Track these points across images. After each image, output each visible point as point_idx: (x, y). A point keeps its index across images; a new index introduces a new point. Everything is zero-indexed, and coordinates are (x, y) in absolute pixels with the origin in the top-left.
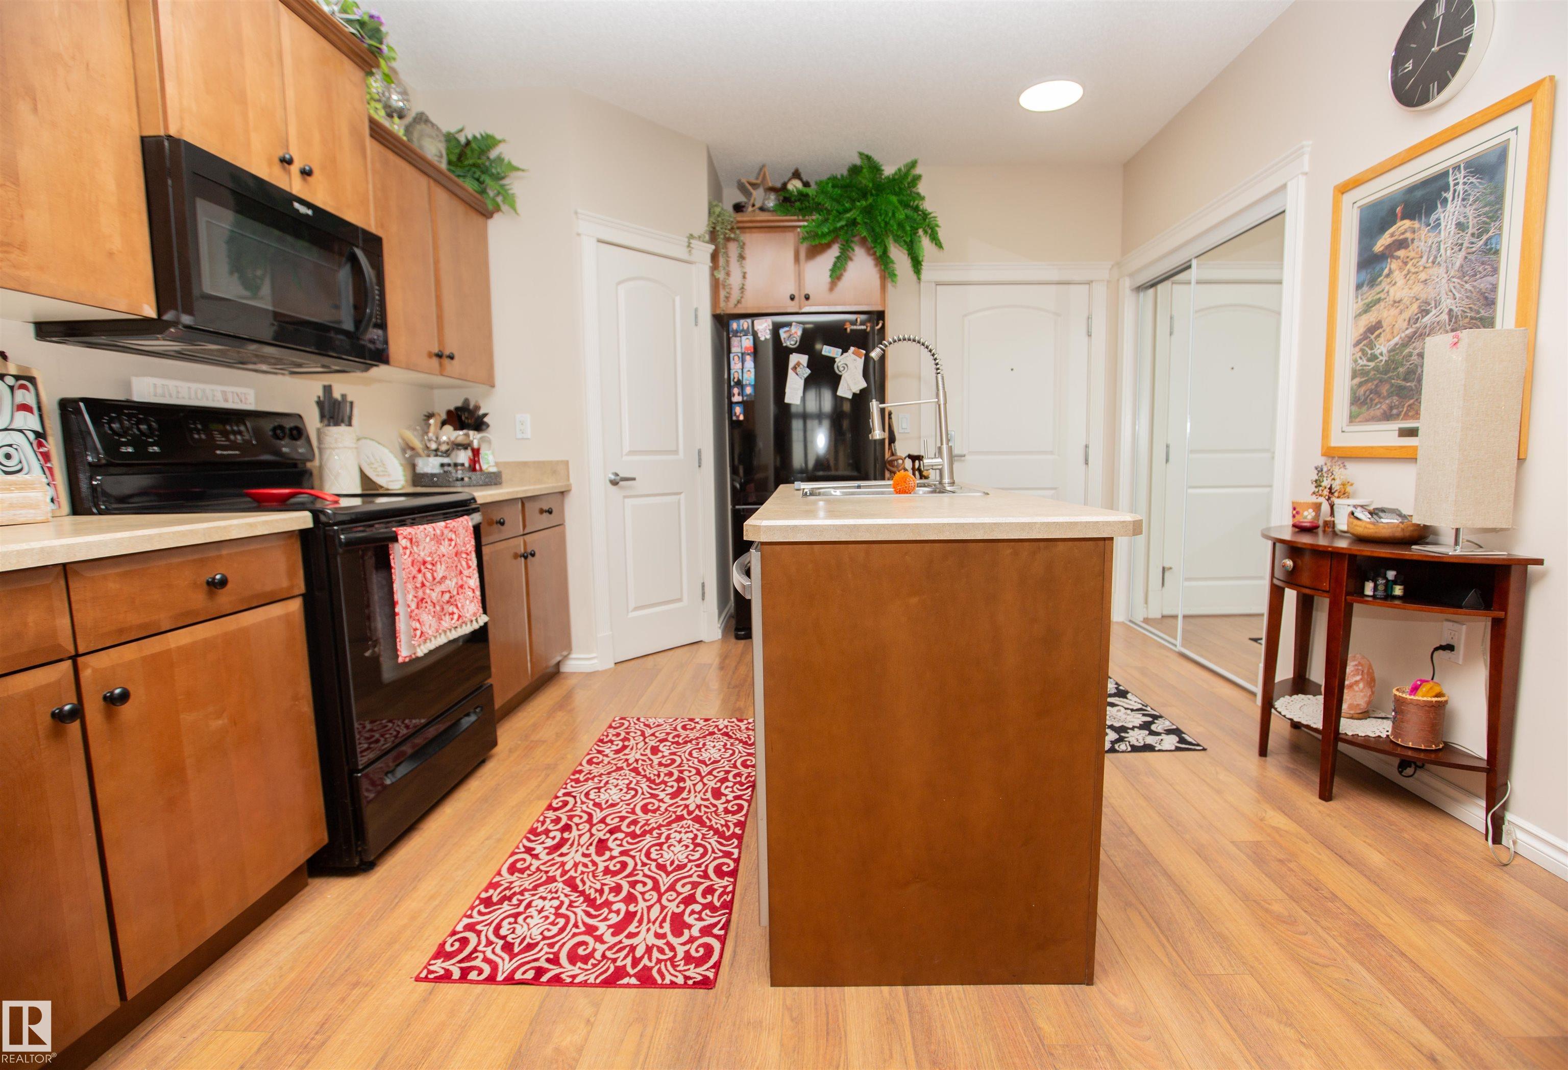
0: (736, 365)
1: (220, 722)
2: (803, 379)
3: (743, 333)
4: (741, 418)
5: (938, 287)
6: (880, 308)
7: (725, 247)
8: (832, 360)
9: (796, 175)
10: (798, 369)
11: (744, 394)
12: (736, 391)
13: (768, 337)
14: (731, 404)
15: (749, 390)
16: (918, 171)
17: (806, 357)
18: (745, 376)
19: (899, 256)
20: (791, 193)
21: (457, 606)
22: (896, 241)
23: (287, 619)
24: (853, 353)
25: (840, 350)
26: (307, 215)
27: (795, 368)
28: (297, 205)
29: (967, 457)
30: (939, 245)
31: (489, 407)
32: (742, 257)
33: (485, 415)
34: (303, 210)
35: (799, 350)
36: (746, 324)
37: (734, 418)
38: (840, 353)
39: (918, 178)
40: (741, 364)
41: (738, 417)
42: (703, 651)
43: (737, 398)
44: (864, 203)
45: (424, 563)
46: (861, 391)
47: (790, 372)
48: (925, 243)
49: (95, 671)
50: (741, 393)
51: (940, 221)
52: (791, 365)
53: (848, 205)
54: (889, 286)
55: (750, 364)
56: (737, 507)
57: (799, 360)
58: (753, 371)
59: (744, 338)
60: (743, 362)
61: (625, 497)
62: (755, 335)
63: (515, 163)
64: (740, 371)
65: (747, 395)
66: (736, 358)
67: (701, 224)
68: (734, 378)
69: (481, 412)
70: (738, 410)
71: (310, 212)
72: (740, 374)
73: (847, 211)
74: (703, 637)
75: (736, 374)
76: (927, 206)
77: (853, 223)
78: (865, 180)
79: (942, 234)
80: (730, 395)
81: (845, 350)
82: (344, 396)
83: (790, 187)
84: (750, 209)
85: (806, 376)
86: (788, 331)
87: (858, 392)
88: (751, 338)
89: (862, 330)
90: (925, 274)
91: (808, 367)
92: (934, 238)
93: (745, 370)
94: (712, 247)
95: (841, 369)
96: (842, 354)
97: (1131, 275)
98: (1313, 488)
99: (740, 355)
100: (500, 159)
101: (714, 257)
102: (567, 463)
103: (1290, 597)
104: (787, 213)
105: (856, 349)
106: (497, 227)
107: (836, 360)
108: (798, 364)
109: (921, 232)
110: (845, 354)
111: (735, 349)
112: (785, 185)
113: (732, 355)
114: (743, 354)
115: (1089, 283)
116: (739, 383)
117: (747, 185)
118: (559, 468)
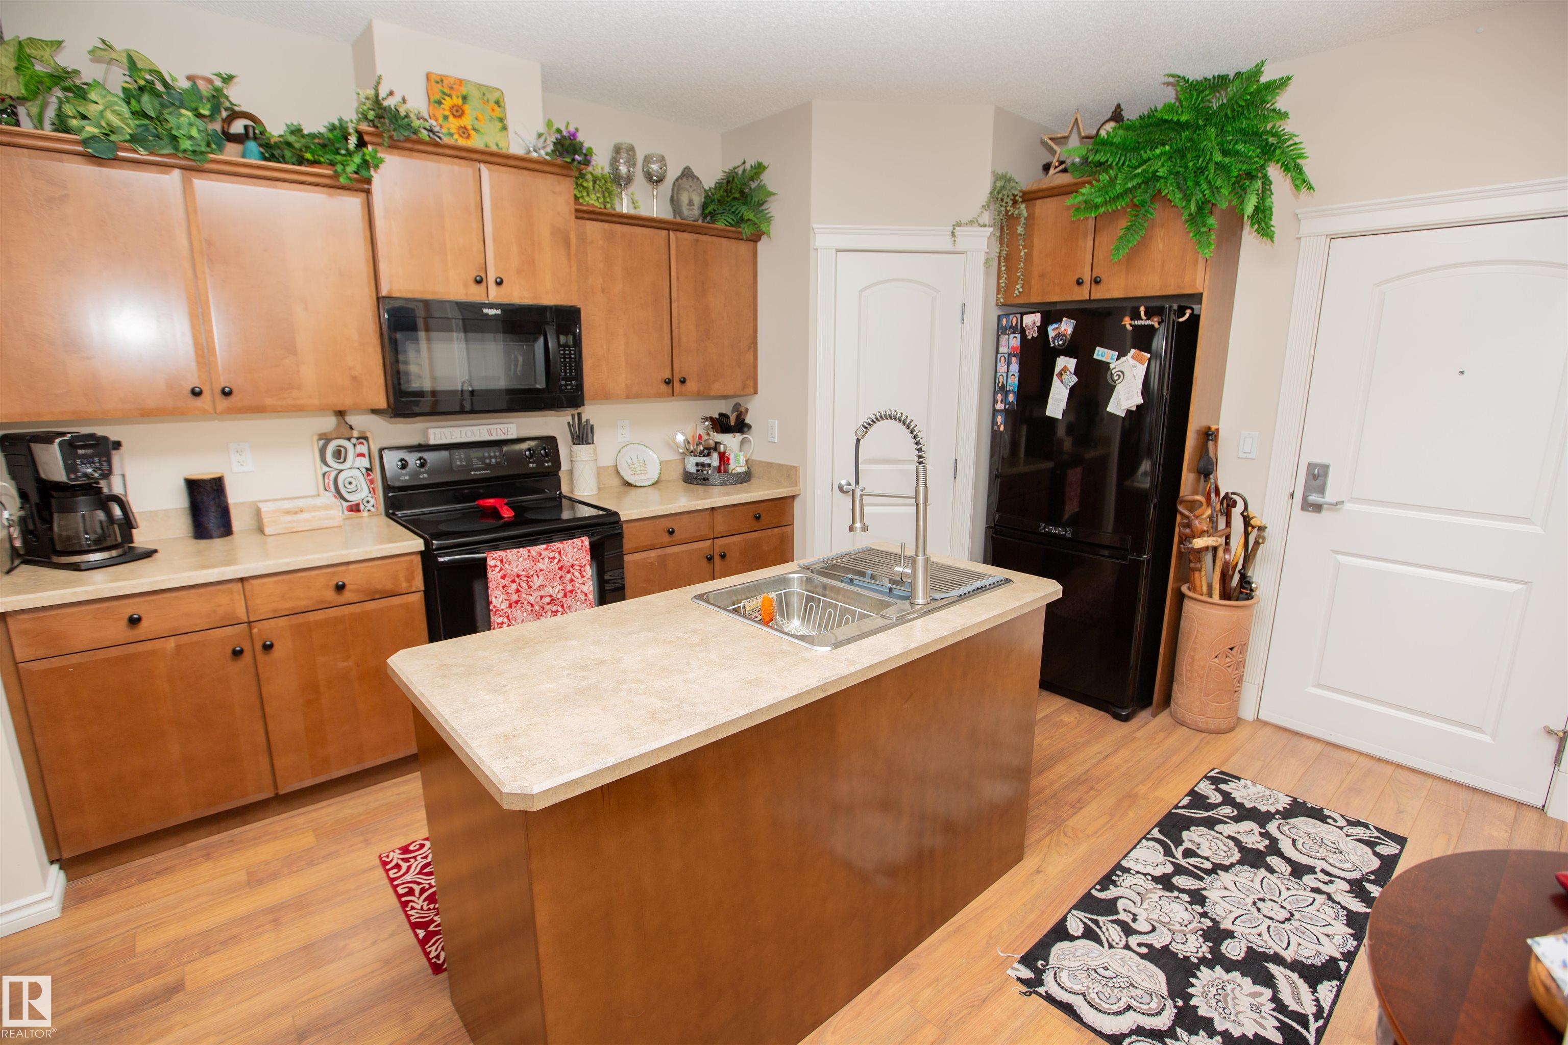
1: (346, 664)
2: (1069, 388)
3: (1011, 330)
4: (1002, 428)
5: (1334, 243)
8: (1105, 366)
9: (1115, 115)
10: (1064, 376)
11: (1007, 402)
17: (1075, 361)
21: (562, 606)
23: (411, 605)
24: (1132, 357)
25: (1116, 353)
26: (496, 315)
27: (1060, 375)
28: (486, 311)
32: (1030, 236)
34: (492, 312)
35: (1068, 351)
36: (1015, 319)
37: (995, 428)
38: (1115, 358)
40: (1006, 366)
41: (999, 427)
45: (518, 576)
46: (1138, 407)
47: (1055, 378)
49: (260, 630)
51: (1308, 148)
52: (1057, 370)
57: (1066, 363)
58: (1017, 375)
59: (1012, 336)
62: (1023, 331)
64: (1005, 375)
65: (1009, 403)
66: (1003, 359)
67: (978, 201)
68: (999, 382)
71: (499, 312)
72: (1005, 378)
75: (1001, 377)
81: (1122, 354)
85: (1072, 384)
86: (1057, 328)
87: (1134, 409)
88: (1018, 336)
89: (1148, 325)
91: (1076, 373)
93: (1010, 374)
94: (988, 231)
95: (1116, 378)
96: (1118, 358)
99: (1006, 356)
100: (760, 187)
102: (797, 470)
105: (1137, 351)
107: (1112, 366)
108: (1065, 369)
110: (1123, 359)
111: (1002, 349)
112: (1098, 132)
113: (999, 356)
114: (1009, 355)
117: (1050, 142)
118: (792, 473)
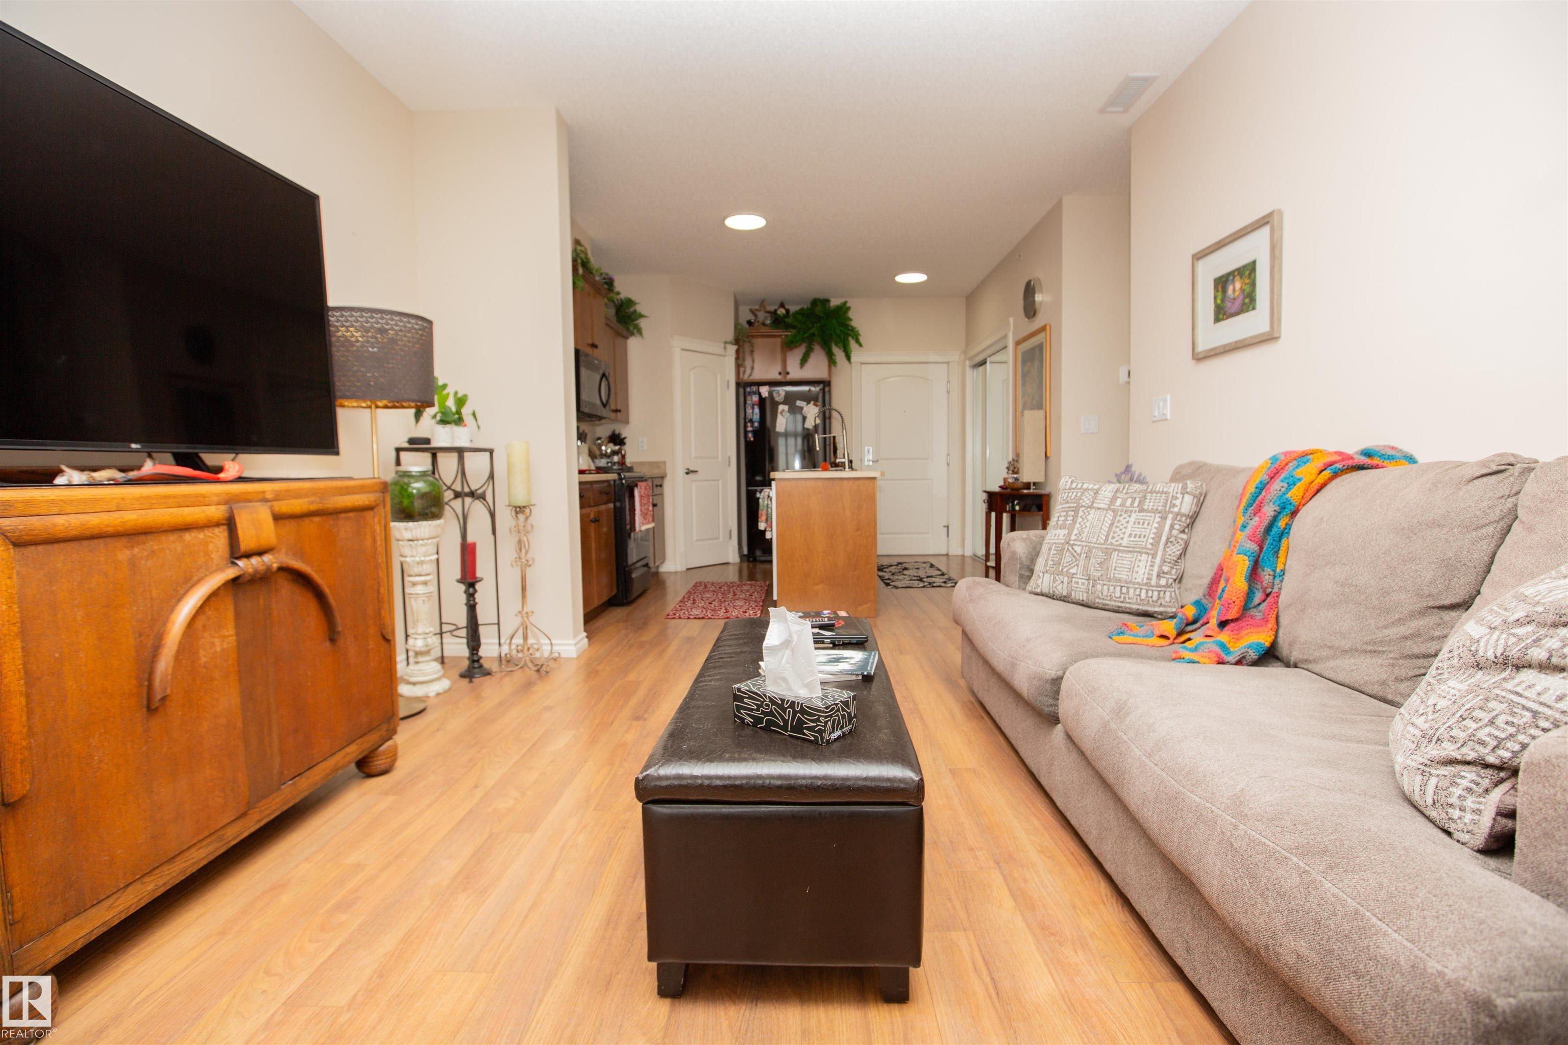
0: (749, 411)
2: (786, 419)
3: (753, 394)
4: (752, 439)
5: (863, 366)
6: (828, 379)
7: (743, 346)
8: (801, 408)
9: (782, 305)
10: (784, 413)
12: (749, 424)
13: (767, 395)
14: (746, 432)
15: (756, 424)
16: (848, 305)
17: (788, 407)
18: (755, 417)
19: (838, 353)
20: (779, 316)
22: (836, 344)
23: (608, 510)
24: (812, 404)
27: (781, 413)
29: (880, 461)
30: (860, 345)
31: (625, 432)
32: (752, 351)
33: (625, 438)
35: (784, 403)
36: (755, 388)
37: (748, 440)
39: (849, 308)
40: (752, 410)
41: (750, 439)
42: (730, 568)
43: (749, 429)
44: (819, 325)
47: (779, 415)
48: (852, 343)
50: (752, 426)
52: (779, 411)
53: (810, 326)
54: (833, 367)
55: (757, 410)
56: (750, 488)
57: (783, 408)
58: (758, 414)
59: (754, 396)
60: (753, 408)
61: (692, 481)
62: (760, 394)
63: (643, 313)
64: (751, 414)
65: (755, 427)
66: (749, 407)
67: (730, 335)
68: (748, 418)
69: (623, 436)
70: (750, 435)
72: (751, 416)
73: (809, 329)
74: (731, 560)
75: (749, 415)
76: (854, 324)
77: (813, 334)
78: (819, 309)
79: (861, 339)
80: (745, 427)
81: (808, 403)
82: (584, 431)
83: (779, 312)
84: (757, 324)
86: (778, 392)
87: (815, 426)
88: (757, 396)
90: (853, 359)
91: (789, 412)
92: (858, 342)
93: (754, 414)
94: (735, 347)
95: (807, 413)
97: (971, 359)
98: (1006, 471)
99: (751, 405)
100: (635, 311)
101: (737, 351)
102: (664, 463)
103: (993, 514)
104: (777, 328)
105: (815, 402)
106: (633, 344)
107: (804, 408)
108: (783, 411)
109: (850, 339)
110: (808, 405)
111: (749, 402)
112: (776, 311)
113: (747, 405)
114: (753, 405)
115: (948, 363)
116: (751, 421)
117: (755, 311)
118: (660, 465)
